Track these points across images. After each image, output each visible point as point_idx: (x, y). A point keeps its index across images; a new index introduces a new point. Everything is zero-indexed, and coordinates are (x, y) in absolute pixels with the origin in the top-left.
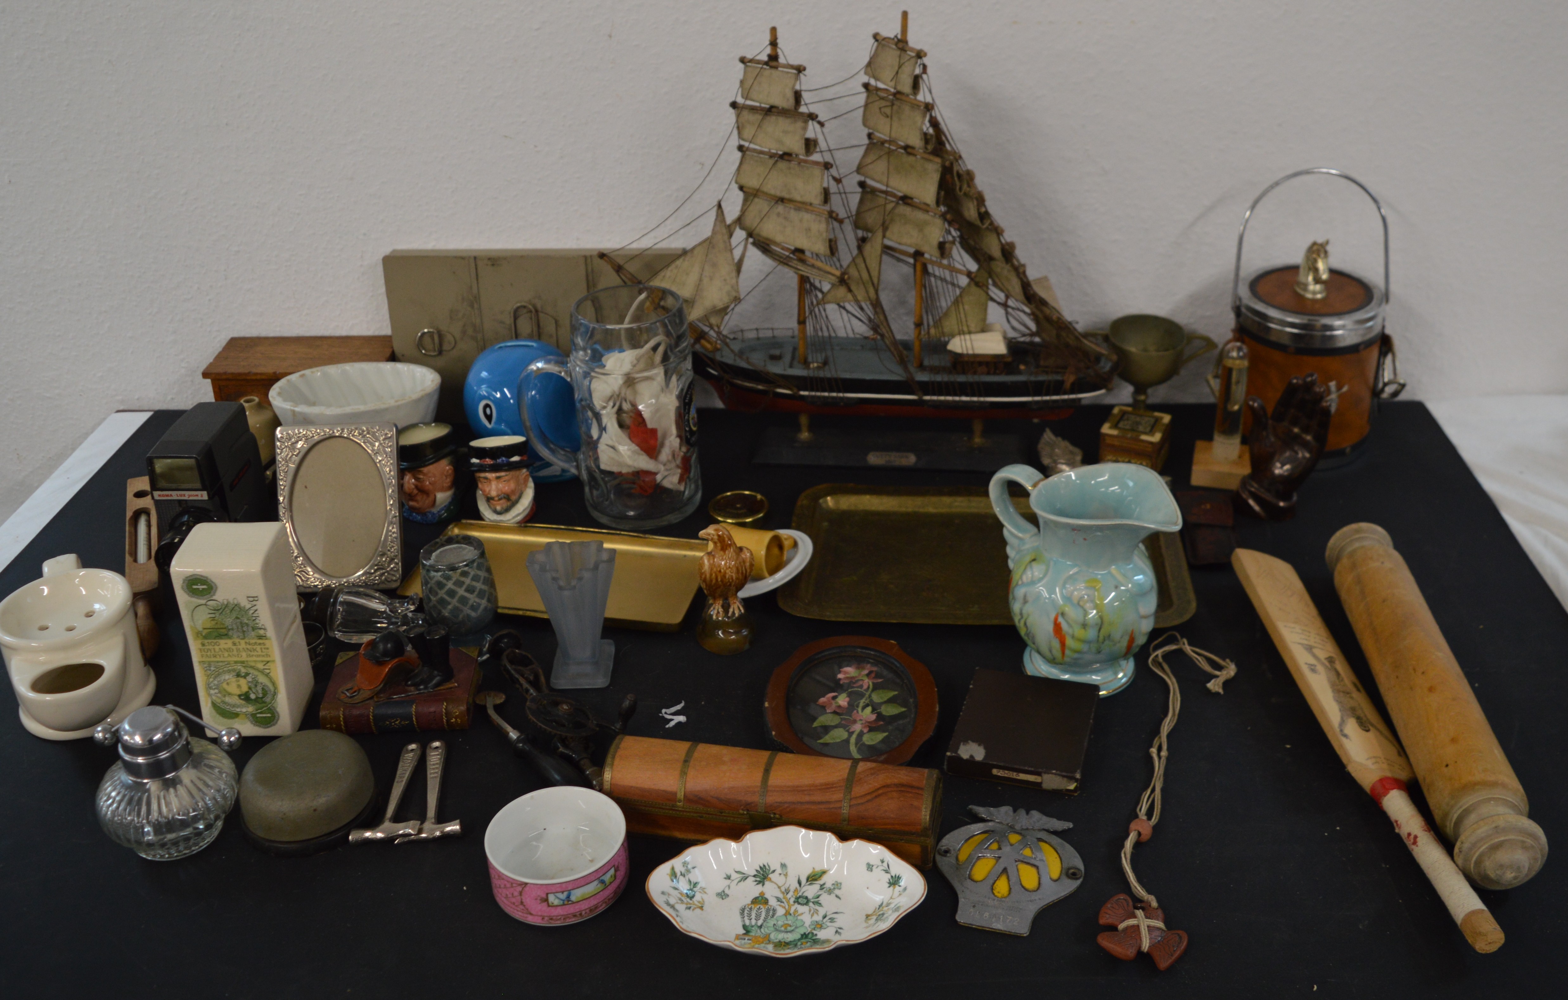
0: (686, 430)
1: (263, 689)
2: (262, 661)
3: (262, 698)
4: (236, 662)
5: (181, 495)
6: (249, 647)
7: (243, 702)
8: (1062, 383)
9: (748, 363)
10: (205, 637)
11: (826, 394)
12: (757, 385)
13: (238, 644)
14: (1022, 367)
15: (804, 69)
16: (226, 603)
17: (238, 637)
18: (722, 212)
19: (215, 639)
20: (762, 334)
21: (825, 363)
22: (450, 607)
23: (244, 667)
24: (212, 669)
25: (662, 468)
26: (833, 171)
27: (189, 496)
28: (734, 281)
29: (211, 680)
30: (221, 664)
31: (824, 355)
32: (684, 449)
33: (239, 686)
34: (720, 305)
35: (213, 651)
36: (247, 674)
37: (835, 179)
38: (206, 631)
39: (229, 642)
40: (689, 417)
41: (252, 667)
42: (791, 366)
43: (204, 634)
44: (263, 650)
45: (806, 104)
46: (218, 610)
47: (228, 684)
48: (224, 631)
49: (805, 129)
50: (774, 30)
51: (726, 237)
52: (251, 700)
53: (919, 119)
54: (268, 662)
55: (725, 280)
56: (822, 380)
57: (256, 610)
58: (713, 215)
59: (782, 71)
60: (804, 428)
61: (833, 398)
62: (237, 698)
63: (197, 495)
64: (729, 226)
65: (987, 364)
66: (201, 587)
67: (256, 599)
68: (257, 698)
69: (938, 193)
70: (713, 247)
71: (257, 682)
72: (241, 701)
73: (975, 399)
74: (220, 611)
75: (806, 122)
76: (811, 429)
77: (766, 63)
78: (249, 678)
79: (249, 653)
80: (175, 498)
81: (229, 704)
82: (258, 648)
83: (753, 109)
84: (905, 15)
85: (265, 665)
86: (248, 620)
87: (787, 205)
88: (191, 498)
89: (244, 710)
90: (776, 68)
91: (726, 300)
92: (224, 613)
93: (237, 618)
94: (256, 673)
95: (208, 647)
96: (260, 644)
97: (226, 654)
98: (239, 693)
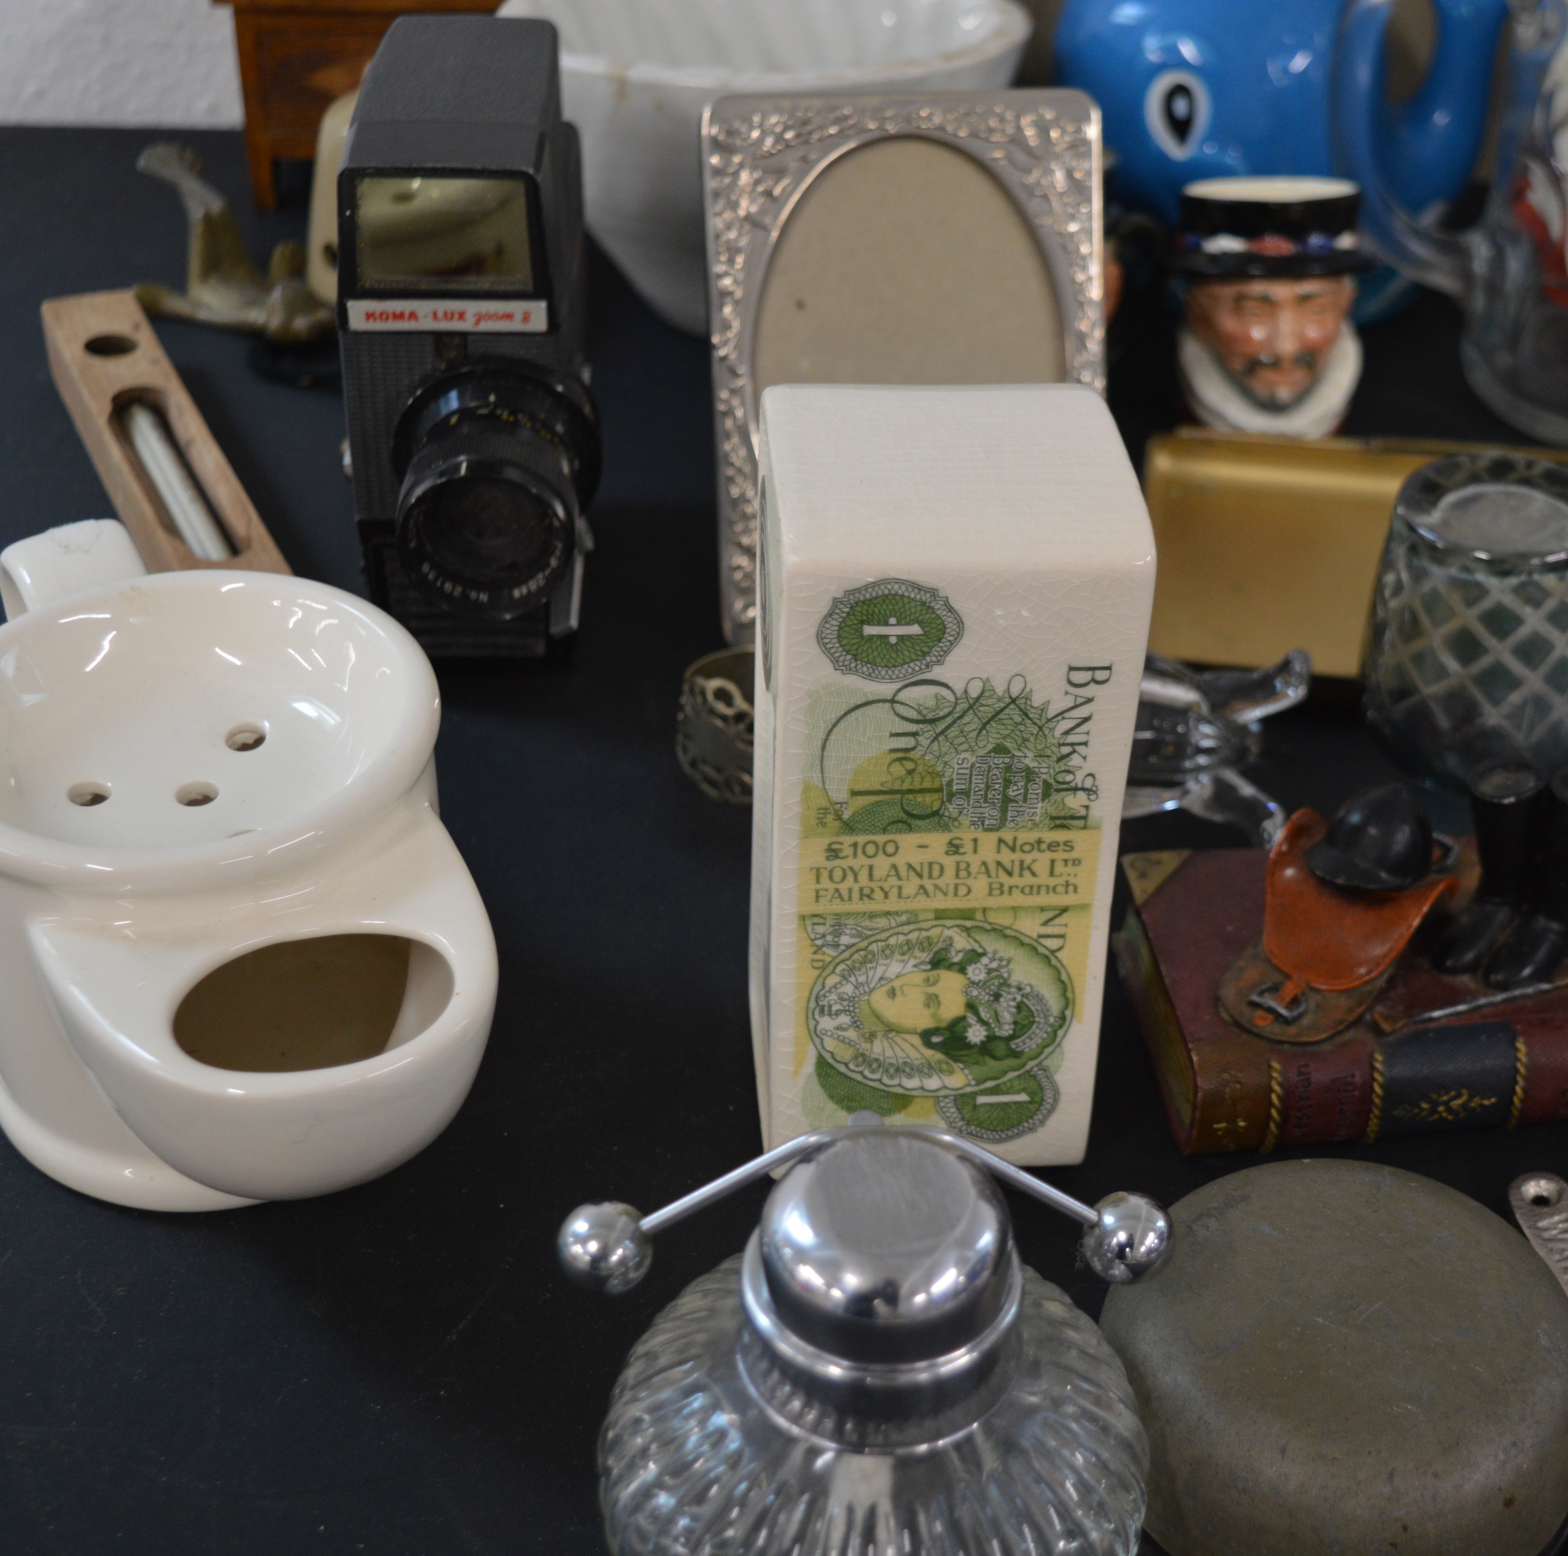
1: (1019, 1007)
2: (1043, 909)
3: (1012, 1037)
4: (940, 915)
5: (449, 316)
6: (1006, 856)
7: (935, 1056)
10: (849, 827)
13: (968, 847)
16: (974, 693)
17: (980, 822)
19: (885, 830)
22: (1515, 698)
23: (967, 930)
24: (845, 940)
27: (479, 318)
29: (832, 980)
30: (882, 922)
33: (932, 1001)
35: (863, 876)
36: (974, 956)
38: (862, 801)
39: (937, 841)
41: (1000, 932)
43: (846, 816)
44: (1059, 868)
46: (932, 721)
47: (892, 993)
48: (931, 801)
52: (969, 1046)
54: (1064, 910)
57: (1086, 720)
62: (917, 1041)
63: (509, 316)
66: (893, 631)
67: (1100, 675)
68: (991, 1038)
71: (1005, 983)
72: (929, 1053)
74: (941, 726)
78: (976, 972)
79: (1004, 878)
80: (426, 324)
81: (879, 1064)
82: (1041, 861)
85: (1045, 923)
86: (1040, 756)
88: (486, 326)
89: (933, 1083)
92: (953, 732)
93: (1000, 750)
94: (1005, 950)
95: (850, 862)
96: (1053, 846)
97: (911, 886)
98: (925, 1022)
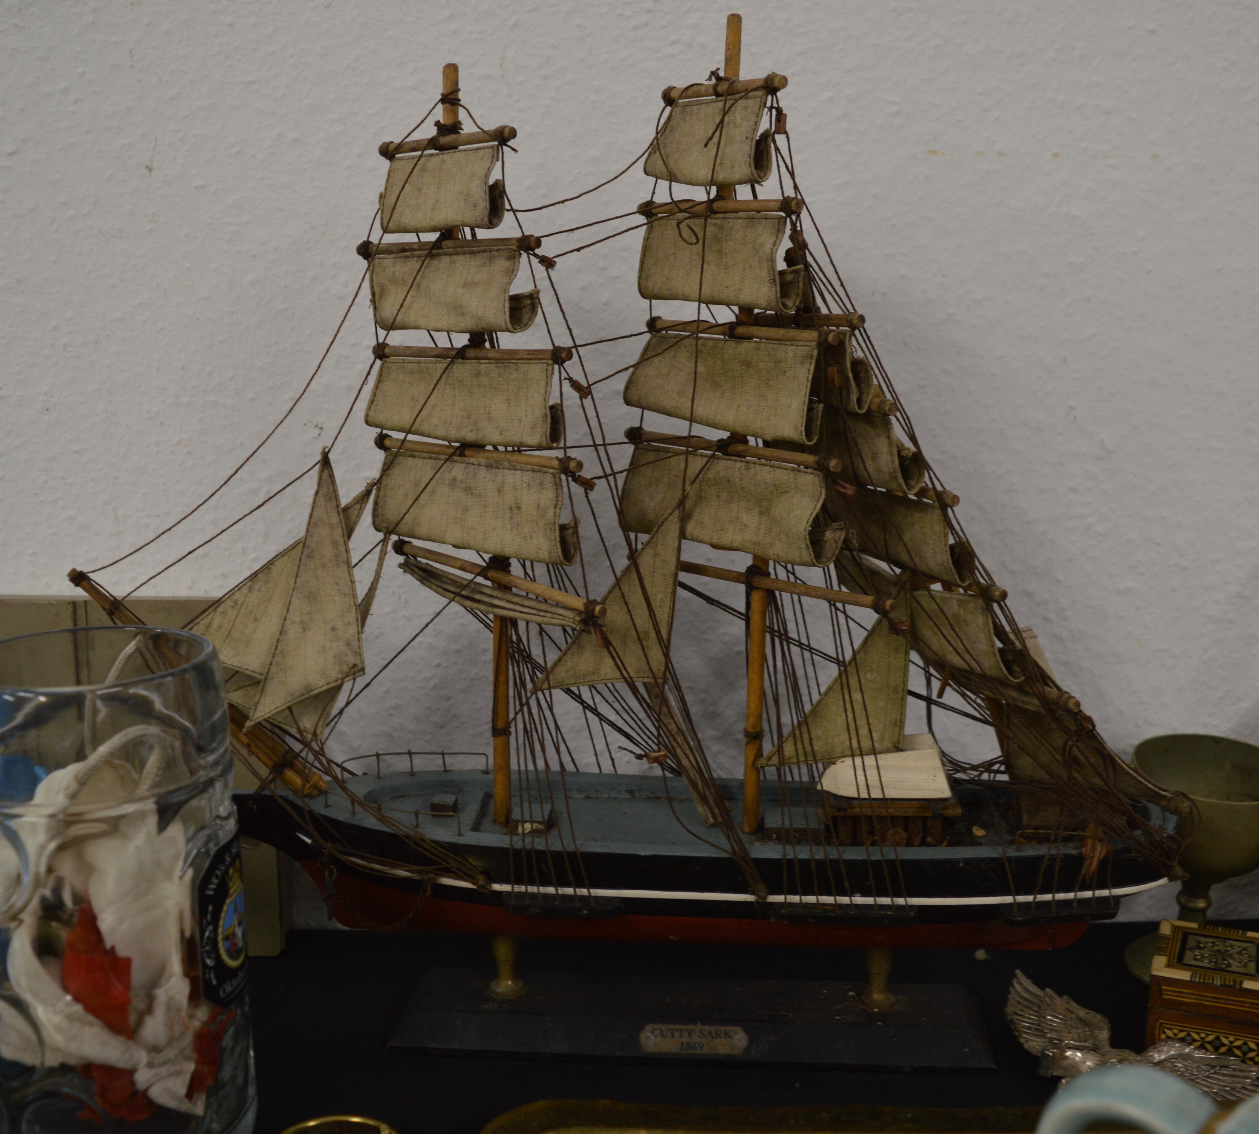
0: (205, 965)
8: (1079, 860)
9: (382, 819)
11: (551, 890)
12: (394, 867)
14: (978, 832)
15: (513, 134)
18: (332, 476)
20: (420, 763)
21: (551, 824)
25: (142, 1057)
26: (572, 367)
28: (353, 630)
31: (547, 808)
32: (203, 1013)
34: (320, 684)
37: (576, 385)
40: (215, 931)
42: (476, 828)
45: (514, 211)
49: (511, 273)
50: (451, 71)
51: (338, 533)
53: (766, 238)
55: (333, 629)
56: (541, 855)
58: (310, 484)
59: (465, 150)
60: (505, 970)
61: (565, 897)
64: (346, 509)
65: (906, 822)
69: (810, 409)
70: (310, 557)
73: (885, 901)
75: (514, 257)
76: (518, 973)
77: (432, 143)
83: (403, 250)
84: (735, 21)
87: (472, 460)
90: (453, 147)
91: (334, 673)
